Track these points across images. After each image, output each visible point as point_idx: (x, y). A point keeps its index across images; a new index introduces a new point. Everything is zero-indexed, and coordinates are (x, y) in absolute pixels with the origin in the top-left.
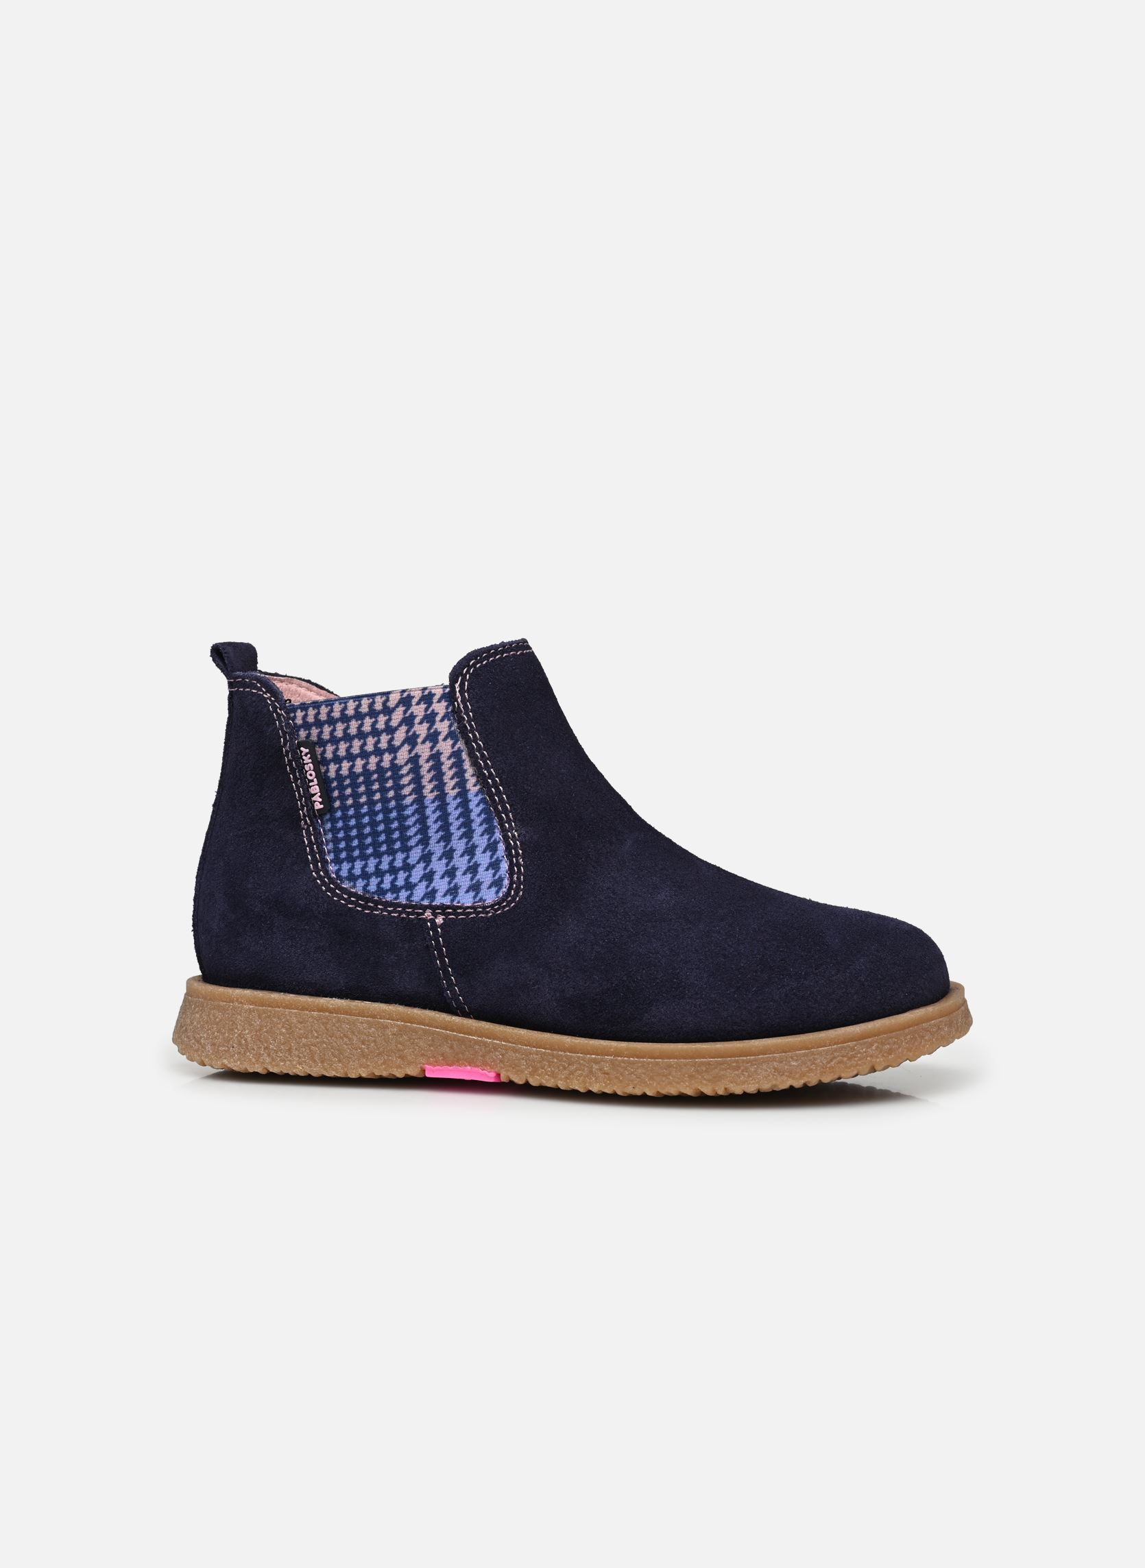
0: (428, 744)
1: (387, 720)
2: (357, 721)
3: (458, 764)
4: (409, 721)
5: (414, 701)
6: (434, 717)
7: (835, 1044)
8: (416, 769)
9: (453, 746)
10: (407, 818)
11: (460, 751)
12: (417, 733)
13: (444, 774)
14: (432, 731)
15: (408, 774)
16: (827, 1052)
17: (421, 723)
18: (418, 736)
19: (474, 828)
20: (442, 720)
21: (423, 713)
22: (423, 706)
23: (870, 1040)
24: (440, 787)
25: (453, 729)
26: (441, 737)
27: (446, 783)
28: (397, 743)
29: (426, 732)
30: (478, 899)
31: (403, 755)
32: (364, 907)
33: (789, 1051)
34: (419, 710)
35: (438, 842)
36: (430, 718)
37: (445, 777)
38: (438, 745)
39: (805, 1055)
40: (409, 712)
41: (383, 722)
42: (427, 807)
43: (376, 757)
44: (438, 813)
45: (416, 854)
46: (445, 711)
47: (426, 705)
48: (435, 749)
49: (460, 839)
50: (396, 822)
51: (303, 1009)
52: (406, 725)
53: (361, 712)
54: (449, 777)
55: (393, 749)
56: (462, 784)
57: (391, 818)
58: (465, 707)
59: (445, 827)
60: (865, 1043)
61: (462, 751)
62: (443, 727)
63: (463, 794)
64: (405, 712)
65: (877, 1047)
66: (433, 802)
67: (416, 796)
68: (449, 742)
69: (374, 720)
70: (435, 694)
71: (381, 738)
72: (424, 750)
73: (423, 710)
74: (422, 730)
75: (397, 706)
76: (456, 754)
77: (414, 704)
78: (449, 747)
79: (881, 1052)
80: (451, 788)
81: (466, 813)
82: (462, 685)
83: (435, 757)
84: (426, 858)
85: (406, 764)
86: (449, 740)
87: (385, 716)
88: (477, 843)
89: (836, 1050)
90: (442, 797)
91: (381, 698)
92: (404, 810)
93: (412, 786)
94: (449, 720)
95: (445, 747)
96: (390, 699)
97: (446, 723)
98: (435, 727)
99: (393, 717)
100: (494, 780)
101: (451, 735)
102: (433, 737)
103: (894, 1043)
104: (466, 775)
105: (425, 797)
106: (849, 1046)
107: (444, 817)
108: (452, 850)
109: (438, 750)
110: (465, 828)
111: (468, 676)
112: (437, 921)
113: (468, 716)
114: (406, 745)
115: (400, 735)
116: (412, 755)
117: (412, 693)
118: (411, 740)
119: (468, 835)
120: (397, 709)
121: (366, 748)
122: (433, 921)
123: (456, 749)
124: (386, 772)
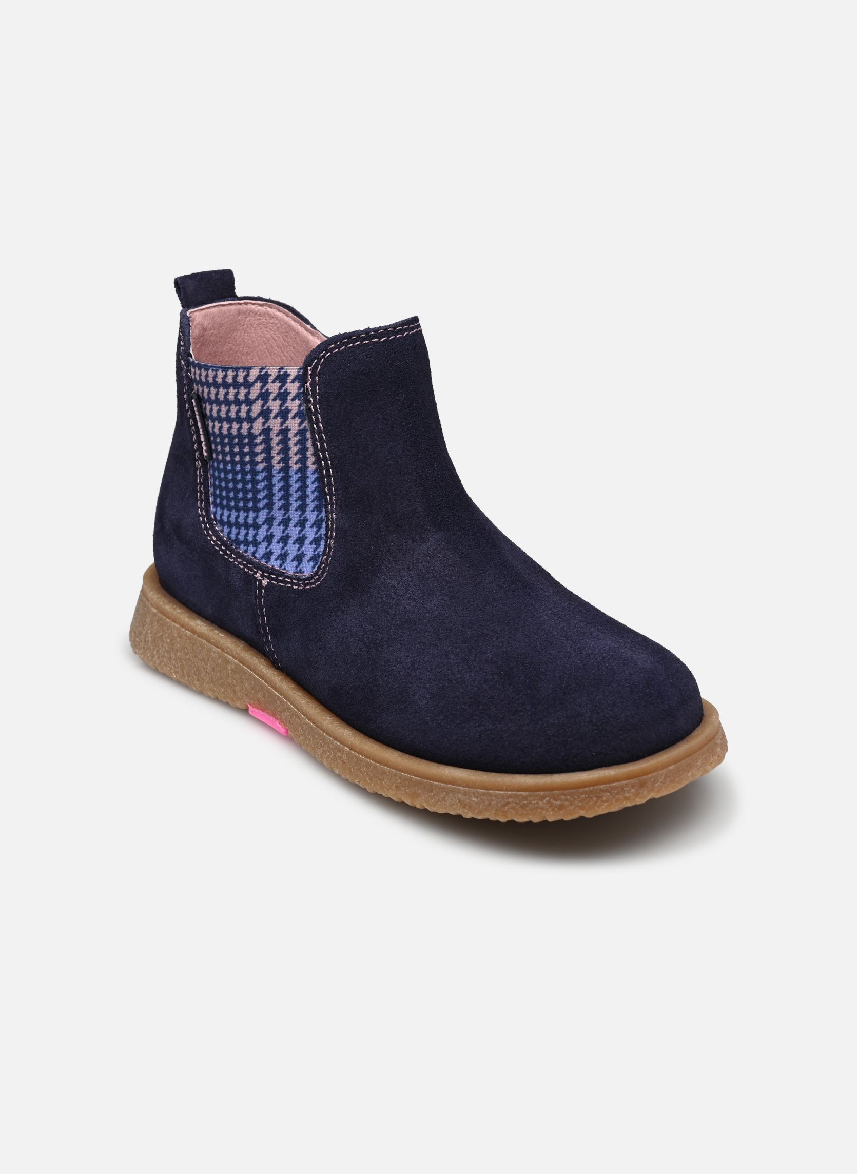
0: (279, 420)
1: (247, 393)
2: (224, 389)
3: (302, 442)
4: (264, 396)
5: (271, 379)
6: (287, 396)
7: (511, 790)
8: (267, 441)
9: (300, 424)
10: (258, 482)
11: (305, 430)
12: (271, 408)
13: (289, 449)
14: (283, 408)
15: (261, 443)
16: (503, 796)
17: (274, 400)
18: (271, 411)
19: (307, 503)
20: (293, 400)
21: (277, 391)
22: (278, 384)
23: (542, 793)
24: (286, 460)
25: (302, 408)
26: (291, 415)
27: (291, 458)
28: (254, 414)
29: (278, 408)
30: (299, 569)
31: (258, 426)
32: (224, 552)
33: (472, 788)
34: (274, 388)
35: (280, 509)
36: (283, 396)
37: (290, 452)
38: (287, 422)
39: (484, 794)
40: (265, 388)
41: (243, 394)
42: (274, 476)
43: (237, 424)
44: (282, 484)
45: (263, 515)
46: (296, 391)
47: (280, 384)
48: (285, 425)
49: (296, 510)
50: (250, 484)
51: (183, 626)
52: (262, 400)
53: (227, 382)
54: (294, 452)
55: (250, 420)
56: (303, 460)
57: (247, 479)
58: (314, 390)
59: (286, 497)
60: (537, 796)
61: (308, 430)
62: (293, 406)
63: (303, 470)
64: (262, 388)
65: (548, 802)
66: (279, 472)
67: (266, 465)
68: (298, 420)
69: (236, 390)
70: (289, 375)
71: (242, 407)
72: (275, 425)
73: (277, 388)
74: (275, 406)
75: (255, 381)
76: (302, 432)
77: (270, 381)
78: (297, 425)
79: (551, 806)
80: (294, 462)
81: (303, 488)
82: (315, 368)
83: (284, 432)
84: (269, 521)
85: (260, 435)
86: (297, 419)
87: (245, 389)
88: (308, 517)
89: (510, 796)
90: (286, 469)
91: (243, 372)
92: (256, 475)
93: (263, 455)
94: (299, 400)
95: (294, 425)
96: (250, 374)
97: (297, 402)
98: (286, 405)
99: (252, 391)
100: (326, 463)
101: (299, 414)
102: (284, 414)
103: (567, 800)
104: (307, 453)
105: (274, 466)
106: (522, 795)
107: (286, 488)
108: (289, 519)
109: (287, 427)
110: (301, 501)
111: (323, 360)
112: (263, 581)
113: (314, 398)
114: (261, 418)
115: (257, 408)
116: (265, 427)
117: (269, 371)
118: (265, 414)
119: (302, 508)
120: (256, 384)
121: (230, 414)
122: (260, 581)
123: (302, 427)
124: (244, 439)
